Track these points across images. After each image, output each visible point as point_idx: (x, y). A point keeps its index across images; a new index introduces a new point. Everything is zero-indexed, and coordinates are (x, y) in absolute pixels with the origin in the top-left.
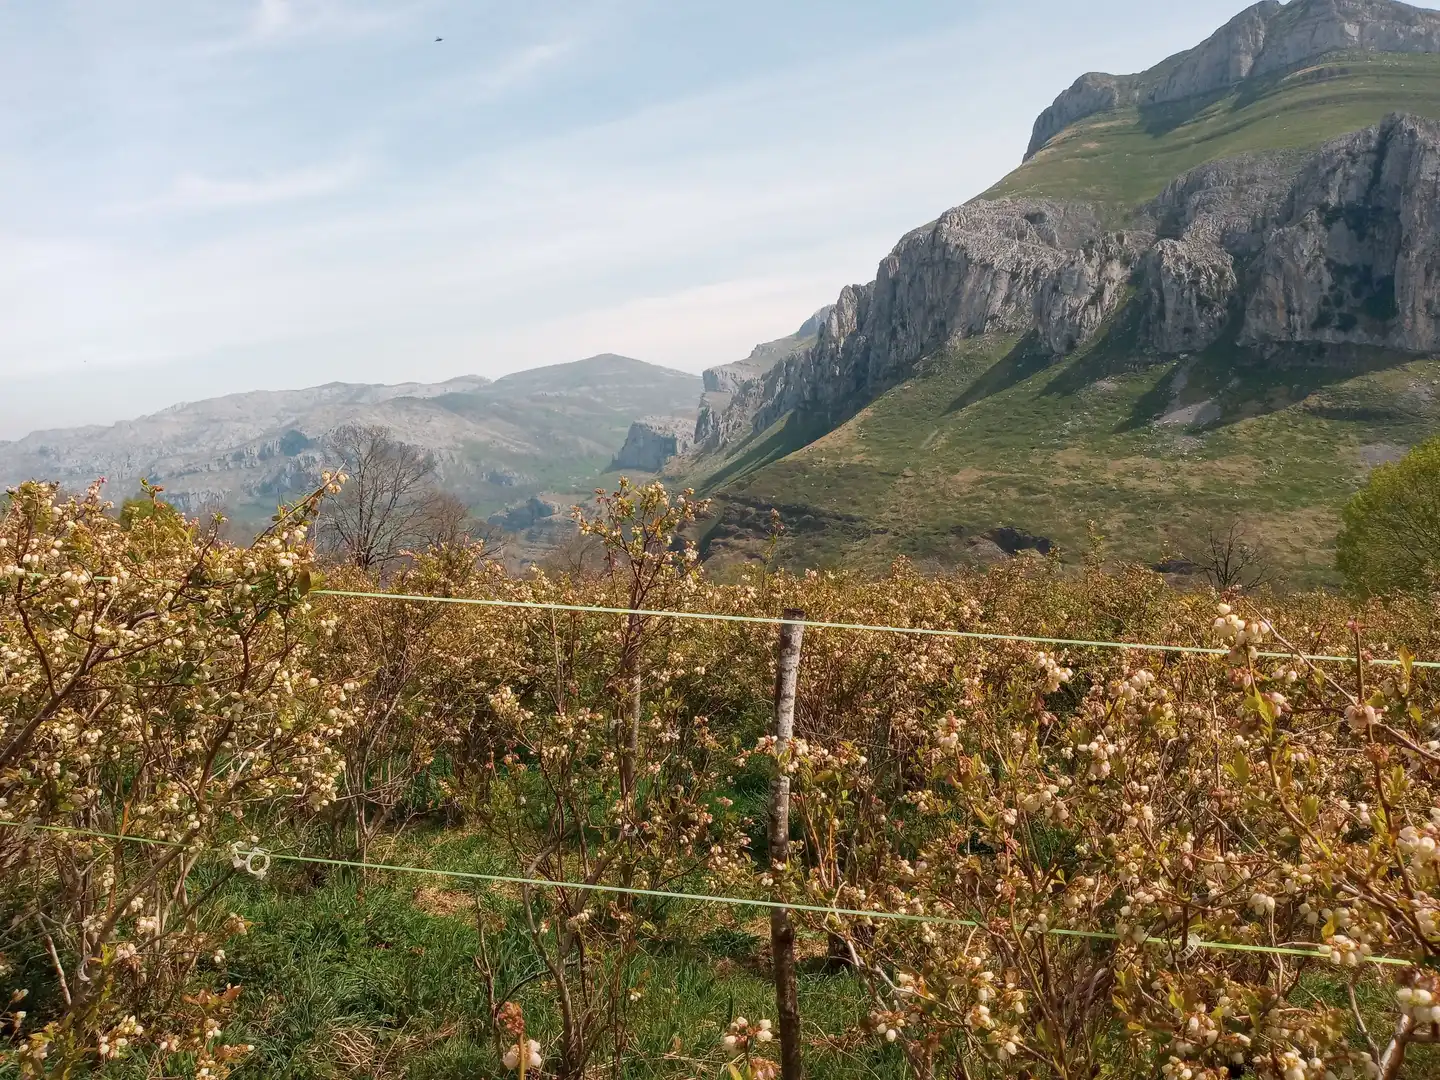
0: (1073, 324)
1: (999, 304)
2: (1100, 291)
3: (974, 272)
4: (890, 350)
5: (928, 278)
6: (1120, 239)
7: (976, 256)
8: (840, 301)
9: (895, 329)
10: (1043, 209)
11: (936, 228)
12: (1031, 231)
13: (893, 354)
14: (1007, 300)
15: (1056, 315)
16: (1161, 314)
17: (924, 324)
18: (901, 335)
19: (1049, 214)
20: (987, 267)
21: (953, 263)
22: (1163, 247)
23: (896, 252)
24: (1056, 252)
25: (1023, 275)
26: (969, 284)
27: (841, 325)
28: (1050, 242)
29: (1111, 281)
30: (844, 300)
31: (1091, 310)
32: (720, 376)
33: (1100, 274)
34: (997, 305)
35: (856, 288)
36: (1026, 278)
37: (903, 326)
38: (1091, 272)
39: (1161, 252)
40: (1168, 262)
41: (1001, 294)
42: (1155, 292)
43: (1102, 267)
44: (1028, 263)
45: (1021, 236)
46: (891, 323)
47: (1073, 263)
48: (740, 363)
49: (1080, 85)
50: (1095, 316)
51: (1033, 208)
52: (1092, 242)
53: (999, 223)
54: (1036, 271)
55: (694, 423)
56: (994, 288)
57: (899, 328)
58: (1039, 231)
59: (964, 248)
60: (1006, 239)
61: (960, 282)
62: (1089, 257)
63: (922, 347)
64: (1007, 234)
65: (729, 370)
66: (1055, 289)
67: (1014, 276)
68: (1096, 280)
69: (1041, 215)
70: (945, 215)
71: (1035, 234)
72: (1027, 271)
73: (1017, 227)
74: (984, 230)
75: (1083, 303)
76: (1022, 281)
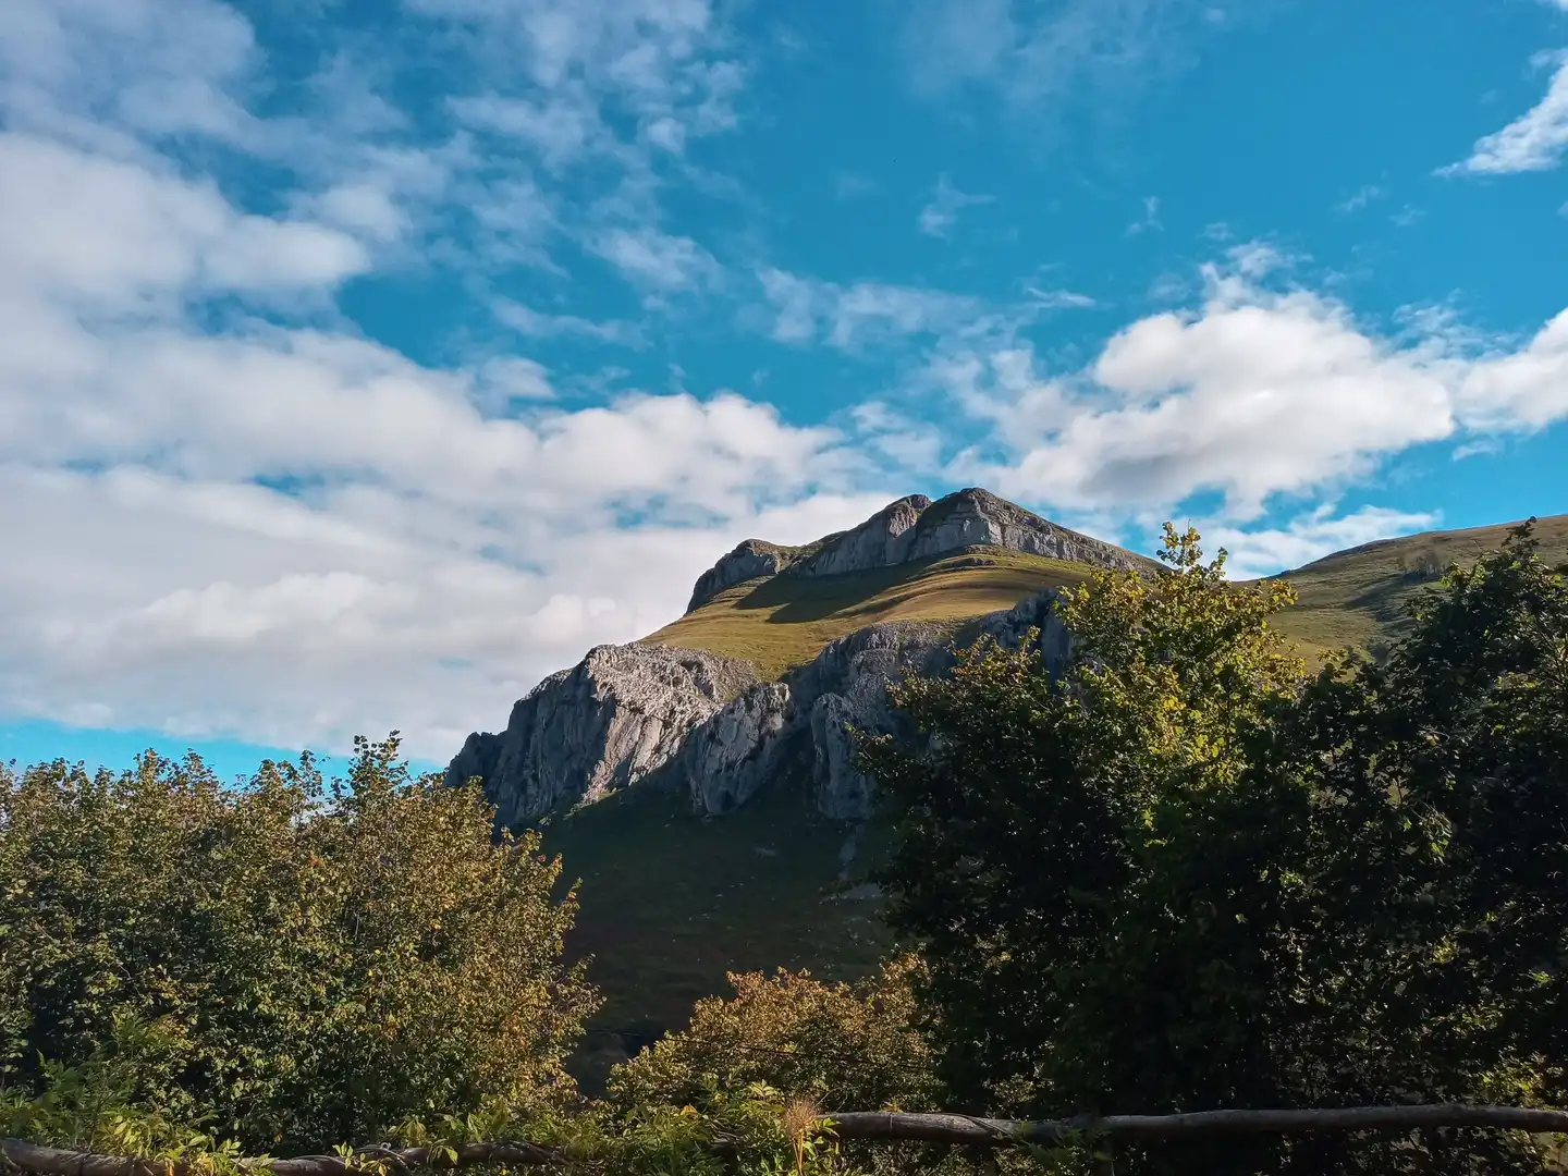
0: (729, 780)
1: (648, 753)
2: (761, 744)
3: (622, 714)
5: (568, 718)
6: (783, 690)
7: (626, 699)
8: (464, 751)
9: (525, 781)
10: (701, 658)
11: (581, 669)
12: (688, 679)
13: (520, 810)
14: (657, 750)
15: (712, 766)
16: (826, 776)
17: (559, 774)
18: (532, 790)
19: (707, 665)
20: (638, 710)
21: (599, 703)
22: (828, 700)
23: (534, 694)
24: (714, 705)
25: (677, 723)
26: (615, 728)
28: (707, 691)
29: (772, 736)
30: (469, 750)
31: (750, 763)
33: (760, 728)
34: (645, 755)
35: (484, 738)
36: (680, 727)
37: (535, 778)
38: (749, 723)
39: (826, 706)
40: (833, 716)
41: (652, 742)
42: (820, 750)
43: (763, 718)
44: (682, 712)
45: (677, 682)
46: (519, 773)
47: (732, 711)
49: (742, 550)
51: (690, 657)
52: (753, 690)
53: (653, 667)
54: (691, 722)
56: (643, 736)
57: (530, 781)
58: (697, 681)
59: (611, 688)
60: (660, 685)
61: (606, 725)
62: (749, 705)
63: (554, 799)
64: (662, 679)
66: (712, 737)
67: (667, 725)
68: (756, 733)
69: (700, 665)
70: (593, 651)
71: (691, 682)
72: (682, 719)
73: (672, 673)
74: (636, 672)
75: (742, 756)
76: (675, 732)
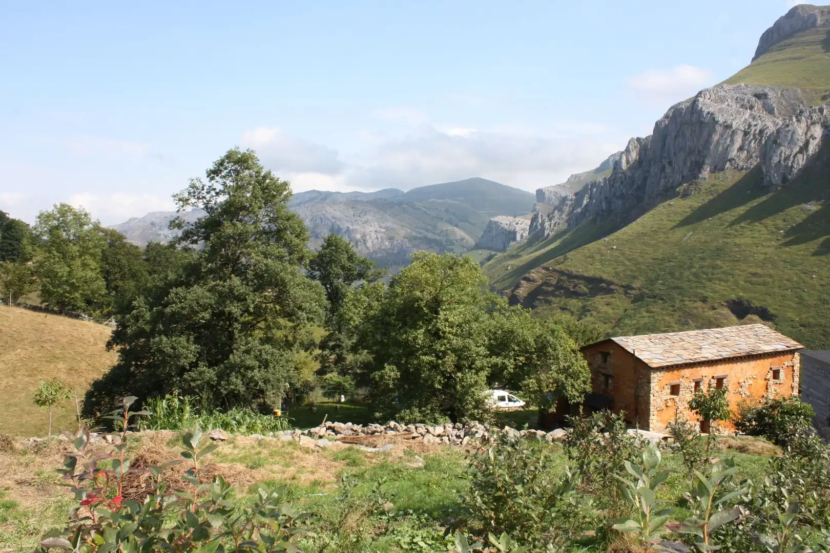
0: (786, 166)
1: (736, 151)
2: (807, 144)
3: (719, 129)
4: (660, 178)
5: (688, 133)
6: (821, 110)
7: (721, 119)
8: (628, 147)
9: (664, 166)
10: (766, 90)
11: (695, 101)
12: (758, 104)
13: (662, 182)
14: (741, 149)
15: (776, 159)
17: (685, 163)
18: (668, 170)
19: (771, 95)
20: (728, 127)
21: (705, 123)
23: (666, 116)
24: (775, 119)
25: (752, 132)
26: (716, 138)
27: (628, 162)
28: (771, 111)
29: (814, 138)
30: (630, 147)
31: (800, 156)
32: (547, 193)
33: (806, 134)
34: (733, 153)
35: (638, 140)
36: (754, 135)
37: (670, 163)
38: (800, 131)
41: (737, 144)
43: (808, 128)
44: (756, 125)
45: (751, 108)
46: (661, 162)
47: (788, 126)
48: (560, 185)
49: (793, 13)
50: (801, 161)
51: (759, 90)
52: (801, 112)
53: (737, 99)
54: (761, 132)
55: (529, 222)
56: (732, 141)
57: (667, 166)
58: (764, 105)
59: (712, 114)
60: (741, 110)
61: (710, 135)
62: (798, 121)
63: (683, 177)
64: (742, 106)
65: (552, 189)
66: (775, 142)
67: (746, 133)
68: (803, 137)
69: (765, 95)
70: (700, 93)
71: (760, 106)
72: (755, 131)
73: (748, 102)
74: (726, 103)
75: (794, 152)
76: (751, 137)
